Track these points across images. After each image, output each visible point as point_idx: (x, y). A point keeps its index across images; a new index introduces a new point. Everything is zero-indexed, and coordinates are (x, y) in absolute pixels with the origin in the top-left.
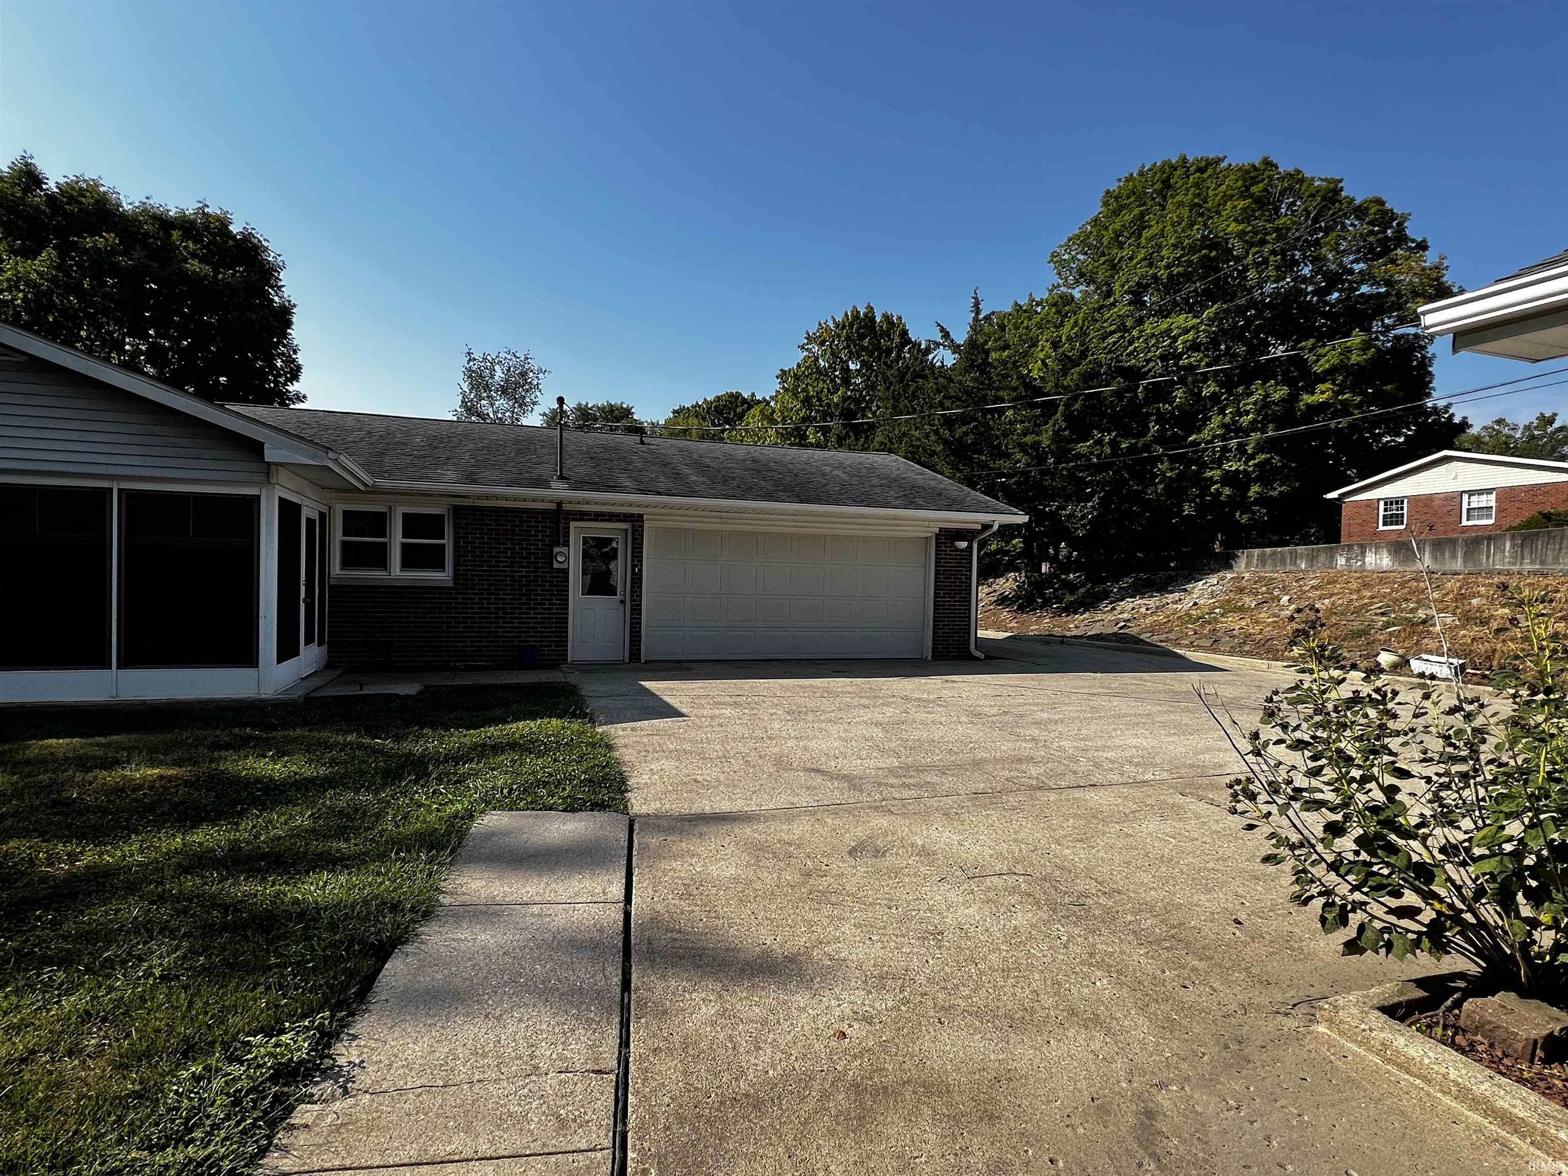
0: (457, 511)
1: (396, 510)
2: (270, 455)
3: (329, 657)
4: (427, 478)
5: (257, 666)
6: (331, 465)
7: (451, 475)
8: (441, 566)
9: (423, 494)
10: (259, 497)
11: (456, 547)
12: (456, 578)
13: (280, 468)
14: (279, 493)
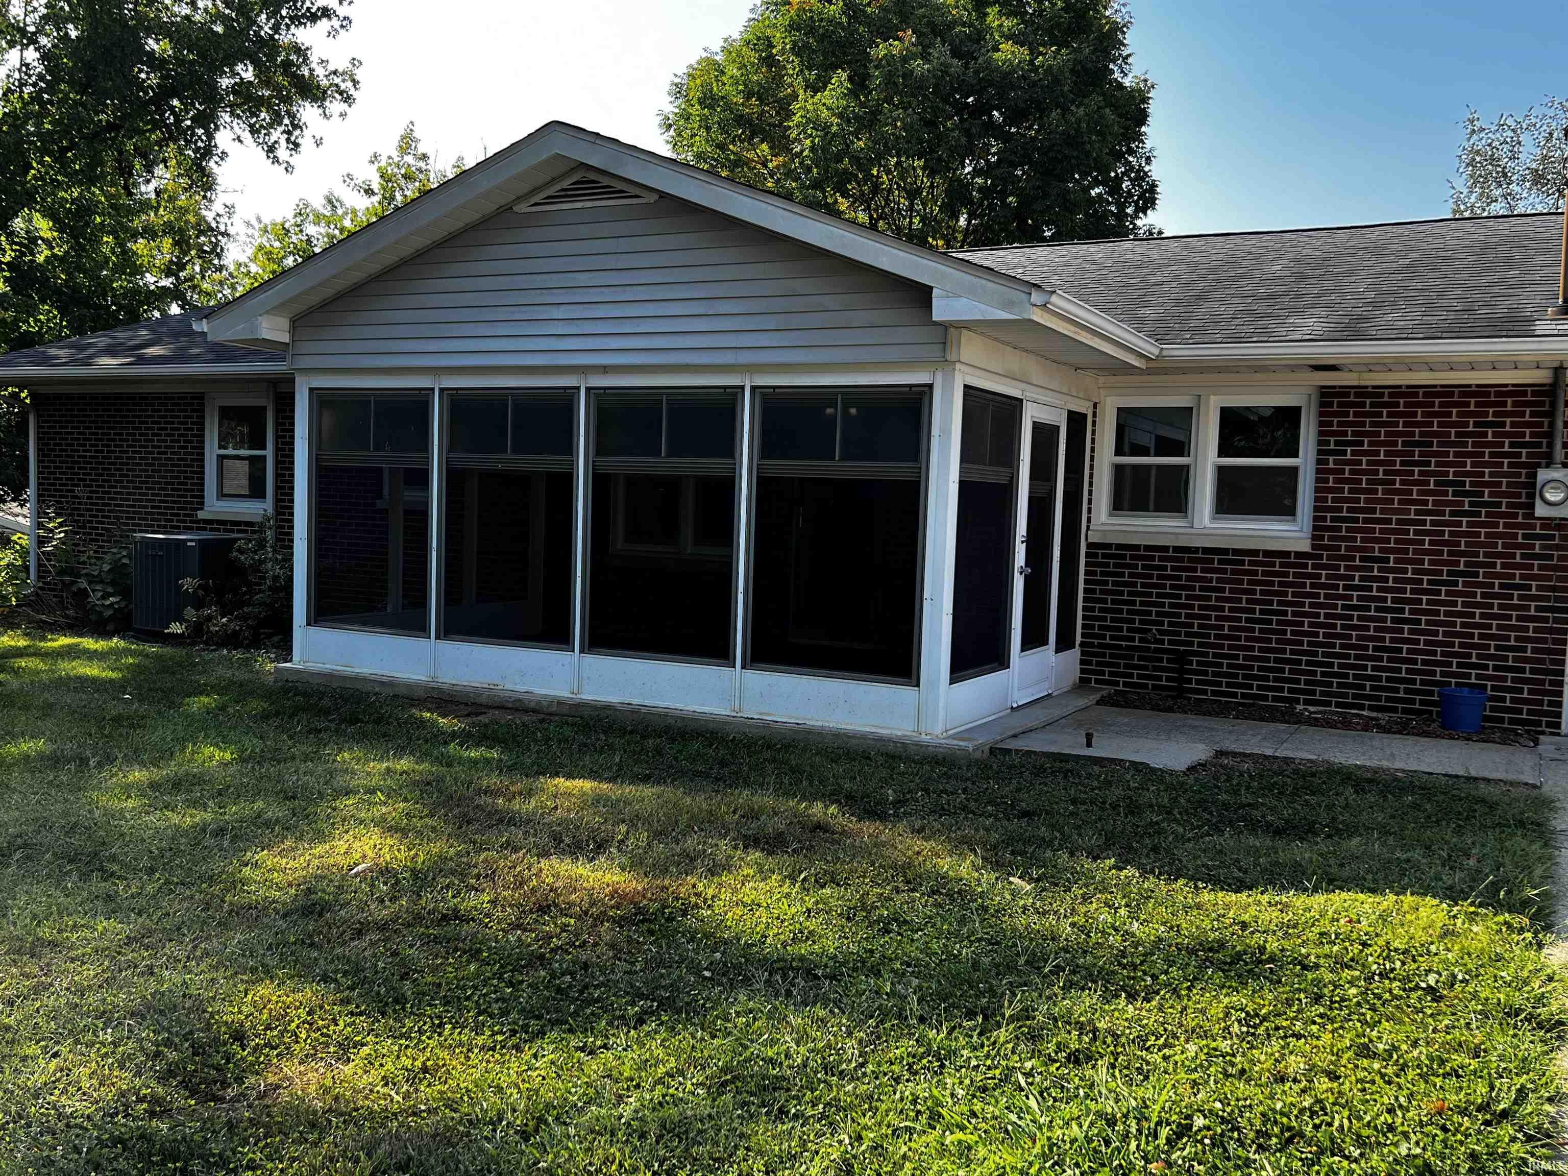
0: (1326, 395)
1: (1208, 403)
2: (941, 311)
3: (1082, 671)
4: (1266, 336)
5: (918, 685)
6: (1038, 316)
7: (1312, 324)
8: (1288, 510)
9: (1259, 367)
10: (930, 386)
11: (1321, 472)
12: (1318, 530)
13: (964, 331)
14: (962, 377)
